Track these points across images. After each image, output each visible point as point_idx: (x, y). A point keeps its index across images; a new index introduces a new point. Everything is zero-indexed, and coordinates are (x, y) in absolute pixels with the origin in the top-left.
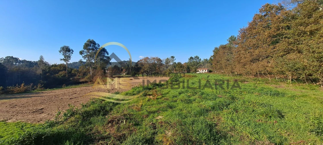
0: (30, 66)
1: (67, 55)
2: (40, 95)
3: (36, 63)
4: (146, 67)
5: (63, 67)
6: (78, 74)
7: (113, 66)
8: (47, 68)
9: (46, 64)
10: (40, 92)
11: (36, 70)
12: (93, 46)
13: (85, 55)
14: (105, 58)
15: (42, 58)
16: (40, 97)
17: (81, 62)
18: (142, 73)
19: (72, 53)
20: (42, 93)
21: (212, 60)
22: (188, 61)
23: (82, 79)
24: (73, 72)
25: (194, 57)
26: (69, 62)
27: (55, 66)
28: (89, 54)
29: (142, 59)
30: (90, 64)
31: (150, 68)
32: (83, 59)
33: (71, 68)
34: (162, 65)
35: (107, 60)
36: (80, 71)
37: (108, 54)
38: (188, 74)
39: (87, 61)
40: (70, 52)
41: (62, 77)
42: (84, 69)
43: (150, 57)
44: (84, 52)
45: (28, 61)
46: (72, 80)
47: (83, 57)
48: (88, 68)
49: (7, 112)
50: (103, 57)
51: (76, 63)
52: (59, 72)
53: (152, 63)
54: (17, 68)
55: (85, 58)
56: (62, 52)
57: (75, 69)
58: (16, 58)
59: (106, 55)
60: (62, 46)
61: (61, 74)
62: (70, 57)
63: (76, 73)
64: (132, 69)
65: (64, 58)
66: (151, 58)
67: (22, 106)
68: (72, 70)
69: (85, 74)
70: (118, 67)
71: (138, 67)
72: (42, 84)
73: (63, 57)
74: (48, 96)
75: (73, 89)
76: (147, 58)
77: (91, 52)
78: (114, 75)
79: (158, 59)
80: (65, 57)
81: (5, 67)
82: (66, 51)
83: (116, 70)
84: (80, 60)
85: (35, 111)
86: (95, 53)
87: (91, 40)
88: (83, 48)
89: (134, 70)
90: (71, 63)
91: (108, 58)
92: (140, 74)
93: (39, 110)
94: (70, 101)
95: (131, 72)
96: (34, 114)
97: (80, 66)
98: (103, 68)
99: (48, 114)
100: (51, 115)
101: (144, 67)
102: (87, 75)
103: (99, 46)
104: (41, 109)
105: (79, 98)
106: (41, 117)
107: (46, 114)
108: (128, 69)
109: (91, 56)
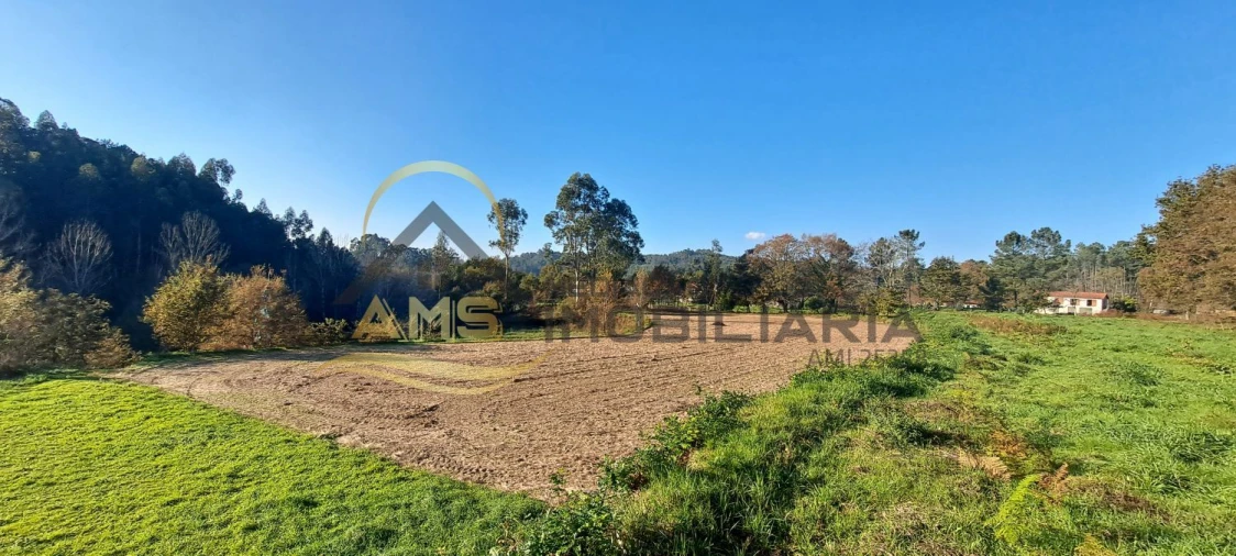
0: (415, 264)
1: (509, 228)
2: (432, 357)
3: (427, 255)
4: (780, 278)
5: (496, 269)
6: (538, 293)
7: (651, 267)
8: (454, 270)
9: (451, 259)
10: (432, 344)
11: (427, 277)
12: (589, 196)
13: (560, 227)
14: (624, 239)
17: (548, 252)
18: (763, 300)
19: (524, 222)
20: (438, 348)
21: (1149, 251)
22: (995, 255)
24: (522, 285)
25: (1029, 236)
26: (514, 250)
27: (475, 263)
28: (573, 224)
29: (762, 243)
30: (574, 260)
31: (799, 281)
32: (553, 240)
33: (516, 273)
34: (851, 268)
35: (631, 245)
36: (543, 284)
37: (634, 224)
38: (993, 315)
39: (565, 250)
40: (517, 218)
42: (556, 275)
43: (798, 236)
44: (557, 218)
46: (519, 311)
47: (555, 235)
48: (566, 272)
49: (345, 403)
50: (619, 236)
51: (533, 255)
52: (484, 284)
53: (809, 262)
55: (561, 238)
56: (495, 220)
57: (530, 276)
58: (383, 240)
59: (629, 228)
60: (498, 201)
62: (517, 235)
64: (720, 285)
65: (500, 239)
66: (804, 236)
67: (383, 388)
68: (520, 278)
69: (557, 294)
70: (669, 274)
71: (746, 275)
73: (497, 236)
75: (522, 343)
76: (788, 239)
77: (581, 218)
78: (653, 303)
79: (832, 244)
80: (503, 236)
81: (357, 264)
82: (508, 215)
83: (662, 283)
84: (546, 245)
85: (412, 413)
86: (592, 220)
87: (582, 176)
88: (558, 204)
89: (729, 285)
90: (519, 254)
91: (636, 238)
92: (755, 303)
93: (426, 410)
94: (514, 390)
95: (718, 293)
96: (410, 427)
97: (543, 265)
98: (617, 275)
99: (450, 434)
100: (459, 438)
101: (773, 277)
102: (562, 298)
103: (608, 196)
104: (431, 409)
105: (544, 381)
106: (428, 443)
107: (442, 432)
108: (705, 281)
109: (578, 233)
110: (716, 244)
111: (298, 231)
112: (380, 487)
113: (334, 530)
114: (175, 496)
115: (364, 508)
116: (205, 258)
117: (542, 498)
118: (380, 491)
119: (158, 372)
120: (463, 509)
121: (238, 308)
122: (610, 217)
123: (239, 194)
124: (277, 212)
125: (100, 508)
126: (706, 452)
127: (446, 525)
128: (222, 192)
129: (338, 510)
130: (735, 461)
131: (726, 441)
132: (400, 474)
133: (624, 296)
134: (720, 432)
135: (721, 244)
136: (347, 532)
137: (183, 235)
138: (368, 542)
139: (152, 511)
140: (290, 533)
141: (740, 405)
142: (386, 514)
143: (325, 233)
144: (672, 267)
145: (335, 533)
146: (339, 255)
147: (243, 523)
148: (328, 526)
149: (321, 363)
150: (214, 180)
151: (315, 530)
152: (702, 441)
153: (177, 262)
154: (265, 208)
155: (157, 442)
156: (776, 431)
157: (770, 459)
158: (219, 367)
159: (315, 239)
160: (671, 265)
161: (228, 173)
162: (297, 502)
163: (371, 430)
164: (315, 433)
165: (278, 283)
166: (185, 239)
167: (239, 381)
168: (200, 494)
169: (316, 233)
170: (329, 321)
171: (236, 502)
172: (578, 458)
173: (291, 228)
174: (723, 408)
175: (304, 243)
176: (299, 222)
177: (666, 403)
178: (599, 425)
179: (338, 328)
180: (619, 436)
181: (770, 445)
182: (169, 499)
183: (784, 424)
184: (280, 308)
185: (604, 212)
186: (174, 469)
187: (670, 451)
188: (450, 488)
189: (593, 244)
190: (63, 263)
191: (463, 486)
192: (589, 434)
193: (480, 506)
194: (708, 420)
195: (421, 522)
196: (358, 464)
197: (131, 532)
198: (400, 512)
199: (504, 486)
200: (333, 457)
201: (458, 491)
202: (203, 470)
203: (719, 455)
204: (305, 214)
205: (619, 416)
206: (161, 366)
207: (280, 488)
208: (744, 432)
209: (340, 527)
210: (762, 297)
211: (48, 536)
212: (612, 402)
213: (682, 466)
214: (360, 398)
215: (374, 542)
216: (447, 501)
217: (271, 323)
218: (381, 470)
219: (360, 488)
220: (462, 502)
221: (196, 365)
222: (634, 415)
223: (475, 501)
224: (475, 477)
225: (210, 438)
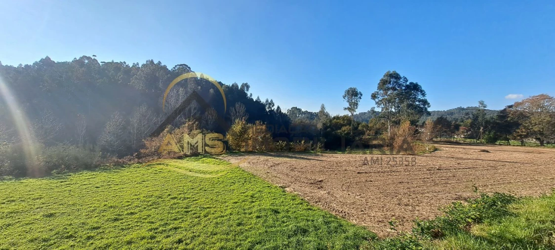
0: (311, 119)
1: (353, 101)
2: (320, 159)
3: (316, 115)
4: (537, 123)
5: (347, 120)
6: (368, 132)
7: (435, 118)
8: (328, 121)
9: (327, 115)
10: (320, 153)
11: (317, 124)
12: (395, 82)
13: (379, 99)
14: (417, 103)
15: (323, 107)
16: (319, 162)
17: (373, 111)
18: (522, 138)
19: (360, 98)
20: (322, 156)
23: (373, 140)
24: (360, 128)
26: (355, 111)
27: (337, 118)
28: (386, 97)
29: (520, 101)
30: (387, 116)
32: (376, 106)
33: (357, 122)
35: (422, 106)
36: (371, 127)
37: (424, 95)
39: (382, 111)
40: (357, 96)
41: (345, 134)
42: (377, 123)
44: (378, 95)
45: (309, 112)
46: (358, 140)
47: (377, 103)
48: (383, 121)
50: (414, 102)
51: (365, 113)
52: (341, 127)
54: (300, 121)
55: (380, 104)
56: (346, 98)
57: (364, 123)
58: (299, 109)
59: (420, 97)
60: (347, 89)
61: (345, 131)
62: (357, 104)
63: (365, 129)
64: (485, 127)
68: (359, 124)
69: (378, 132)
70: (448, 121)
71: (506, 121)
72: (321, 143)
73: (347, 105)
74: (329, 162)
76: (544, 97)
77: (391, 94)
78: (437, 138)
80: (350, 105)
81: (290, 119)
82: (352, 95)
83: (442, 126)
84: (372, 108)
85: (312, 181)
86: (398, 95)
87: (391, 72)
88: (378, 87)
89: (493, 128)
90: (358, 113)
91: (425, 102)
92: (515, 139)
93: (318, 182)
94: (358, 177)
95: (484, 132)
96: (312, 188)
97: (370, 118)
98: (413, 123)
99: (329, 193)
100: (332, 195)
101: (530, 122)
102: (381, 134)
103: (407, 81)
104: (320, 181)
105: (373, 174)
106: (320, 196)
107: (325, 192)
108: (472, 125)
109: (389, 101)
110: (482, 103)
111: (270, 107)
112: (301, 211)
113: (285, 224)
114: (236, 201)
115: (296, 218)
116: (242, 118)
117: (374, 231)
118: (301, 212)
119: (230, 157)
120: (336, 228)
121: (252, 136)
122: (408, 92)
123: (251, 95)
124: (263, 100)
125: (217, 201)
126: (484, 226)
127: (329, 233)
128: (246, 95)
129: (287, 217)
130: (509, 236)
131: (500, 223)
132: (309, 207)
133: (418, 133)
134: (494, 216)
135: (485, 103)
136: (290, 226)
137: (235, 110)
138: (298, 232)
139: (230, 204)
140: (271, 222)
141: (509, 202)
142: (304, 222)
143: (278, 107)
144: (449, 118)
145: (286, 226)
146: (283, 116)
147: (256, 214)
148: (283, 222)
149: (278, 158)
150: (244, 91)
151: (278, 223)
152: (480, 219)
153: (234, 120)
154: (259, 99)
155: (231, 181)
156: (543, 222)
157: (540, 240)
158: (247, 157)
159: (275, 110)
160: (448, 116)
161: (248, 87)
162: (273, 210)
163: (297, 187)
164: (277, 185)
165: (264, 127)
166: (236, 112)
167: (253, 163)
168: (243, 201)
169: (275, 108)
170: (280, 142)
171: (254, 206)
172: (393, 216)
173: (267, 106)
174: (494, 202)
175: (272, 111)
176: (270, 104)
177: (448, 195)
178: (405, 201)
179: (284, 145)
180: (417, 208)
181: (537, 231)
182: (234, 201)
183: (550, 219)
184: (264, 136)
185: (405, 90)
186: (235, 191)
187: (459, 222)
188: (330, 217)
189: (398, 107)
190: (206, 121)
191: (335, 217)
192: (399, 204)
193: (343, 228)
194: (484, 208)
195: (318, 229)
196: (293, 200)
197: (225, 210)
198: (309, 223)
199: (354, 221)
200: (284, 195)
201: (333, 219)
202: (244, 193)
203: (495, 229)
204: (272, 101)
205: (417, 197)
206: (231, 155)
207: (266, 204)
208: (513, 218)
209: (287, 224)
210: (521, 136)
211: (205, 206)
212: (412, 189)
213: (467, 232)
214: (292, 174)
215: (300, 233)
216: (329, 223)
217: (262, 142)
218: (302, 204)
219: (294, 209)
220: (336, 225)
221: (240, 156)
222: (426, 198)
223: (341, 226)
224: (341, 215)
225: (245, 182)
